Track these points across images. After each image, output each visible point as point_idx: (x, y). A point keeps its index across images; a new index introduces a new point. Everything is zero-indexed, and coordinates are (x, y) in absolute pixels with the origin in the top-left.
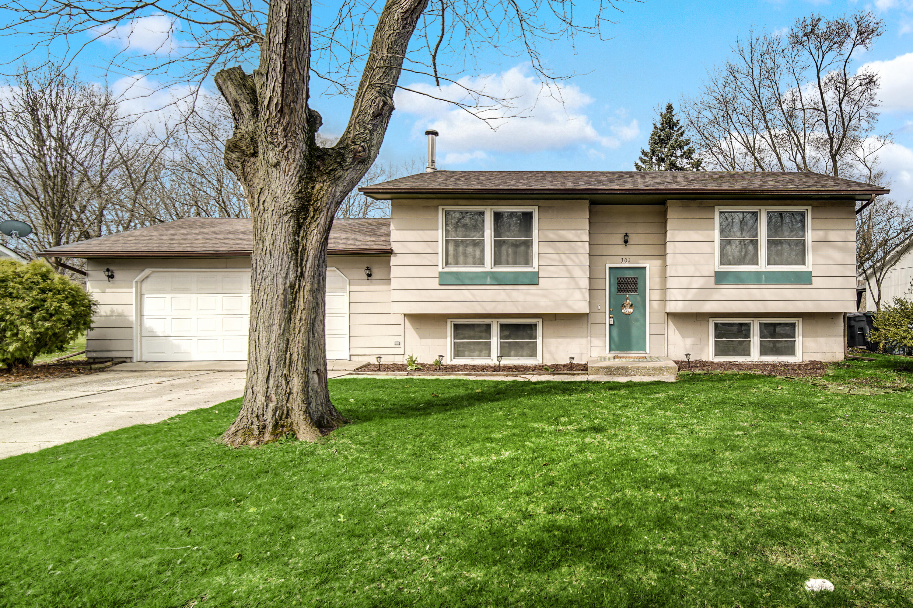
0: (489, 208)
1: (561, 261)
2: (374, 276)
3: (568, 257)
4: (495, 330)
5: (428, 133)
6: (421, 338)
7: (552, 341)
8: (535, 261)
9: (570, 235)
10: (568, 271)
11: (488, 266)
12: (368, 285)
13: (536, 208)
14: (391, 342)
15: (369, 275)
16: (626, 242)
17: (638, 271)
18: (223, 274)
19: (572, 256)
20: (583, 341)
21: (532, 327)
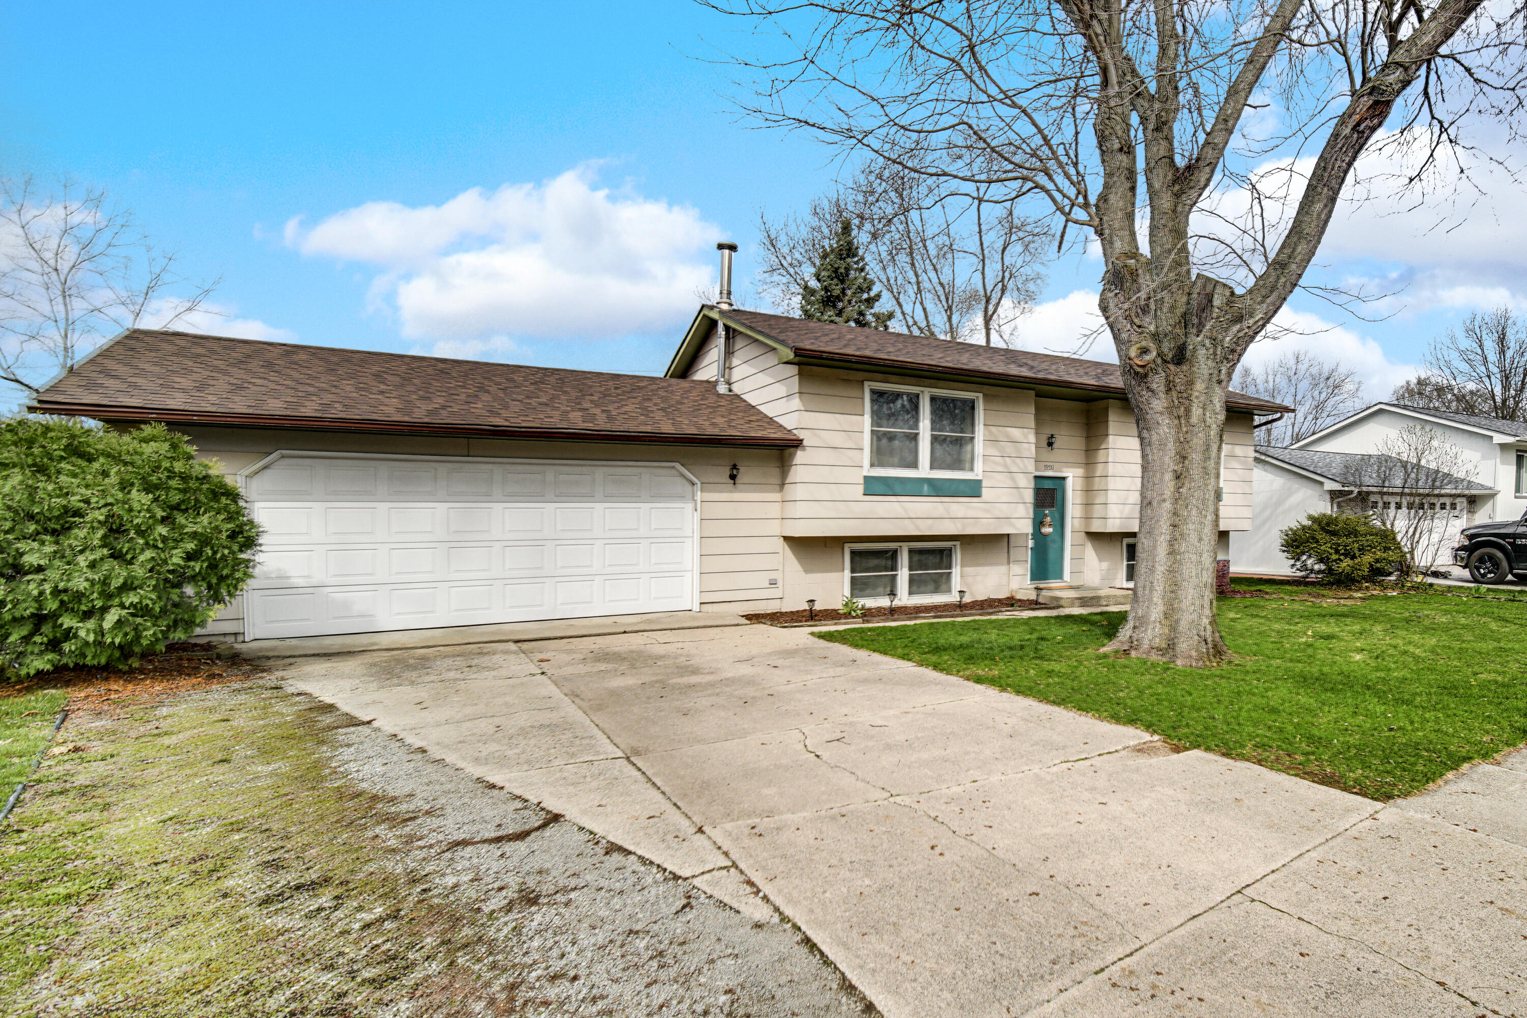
0: (927, 390)
1: (1006, 466)
2: (741, 478)
3: (1014, 462)
4: (904, 559)
5: (721, 247)
6: (807, 571)
7: (969, 570)
8: (979, 466)
9: (1016, 433)
10: (1013, 479)
11: (924, 470)
12: (731, 492)
13: (981, 395)
14: (762, 580)
15: (733, 477)
16: (1050, 444)
17: (1057, 481)
18: (449, 465)
19: (1018, 460)
20: (1003, 569)
21: (949, 552)
